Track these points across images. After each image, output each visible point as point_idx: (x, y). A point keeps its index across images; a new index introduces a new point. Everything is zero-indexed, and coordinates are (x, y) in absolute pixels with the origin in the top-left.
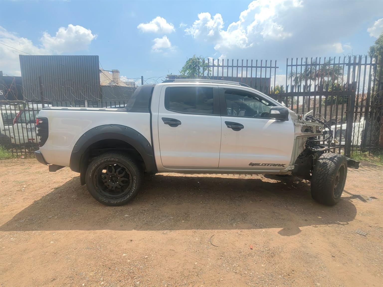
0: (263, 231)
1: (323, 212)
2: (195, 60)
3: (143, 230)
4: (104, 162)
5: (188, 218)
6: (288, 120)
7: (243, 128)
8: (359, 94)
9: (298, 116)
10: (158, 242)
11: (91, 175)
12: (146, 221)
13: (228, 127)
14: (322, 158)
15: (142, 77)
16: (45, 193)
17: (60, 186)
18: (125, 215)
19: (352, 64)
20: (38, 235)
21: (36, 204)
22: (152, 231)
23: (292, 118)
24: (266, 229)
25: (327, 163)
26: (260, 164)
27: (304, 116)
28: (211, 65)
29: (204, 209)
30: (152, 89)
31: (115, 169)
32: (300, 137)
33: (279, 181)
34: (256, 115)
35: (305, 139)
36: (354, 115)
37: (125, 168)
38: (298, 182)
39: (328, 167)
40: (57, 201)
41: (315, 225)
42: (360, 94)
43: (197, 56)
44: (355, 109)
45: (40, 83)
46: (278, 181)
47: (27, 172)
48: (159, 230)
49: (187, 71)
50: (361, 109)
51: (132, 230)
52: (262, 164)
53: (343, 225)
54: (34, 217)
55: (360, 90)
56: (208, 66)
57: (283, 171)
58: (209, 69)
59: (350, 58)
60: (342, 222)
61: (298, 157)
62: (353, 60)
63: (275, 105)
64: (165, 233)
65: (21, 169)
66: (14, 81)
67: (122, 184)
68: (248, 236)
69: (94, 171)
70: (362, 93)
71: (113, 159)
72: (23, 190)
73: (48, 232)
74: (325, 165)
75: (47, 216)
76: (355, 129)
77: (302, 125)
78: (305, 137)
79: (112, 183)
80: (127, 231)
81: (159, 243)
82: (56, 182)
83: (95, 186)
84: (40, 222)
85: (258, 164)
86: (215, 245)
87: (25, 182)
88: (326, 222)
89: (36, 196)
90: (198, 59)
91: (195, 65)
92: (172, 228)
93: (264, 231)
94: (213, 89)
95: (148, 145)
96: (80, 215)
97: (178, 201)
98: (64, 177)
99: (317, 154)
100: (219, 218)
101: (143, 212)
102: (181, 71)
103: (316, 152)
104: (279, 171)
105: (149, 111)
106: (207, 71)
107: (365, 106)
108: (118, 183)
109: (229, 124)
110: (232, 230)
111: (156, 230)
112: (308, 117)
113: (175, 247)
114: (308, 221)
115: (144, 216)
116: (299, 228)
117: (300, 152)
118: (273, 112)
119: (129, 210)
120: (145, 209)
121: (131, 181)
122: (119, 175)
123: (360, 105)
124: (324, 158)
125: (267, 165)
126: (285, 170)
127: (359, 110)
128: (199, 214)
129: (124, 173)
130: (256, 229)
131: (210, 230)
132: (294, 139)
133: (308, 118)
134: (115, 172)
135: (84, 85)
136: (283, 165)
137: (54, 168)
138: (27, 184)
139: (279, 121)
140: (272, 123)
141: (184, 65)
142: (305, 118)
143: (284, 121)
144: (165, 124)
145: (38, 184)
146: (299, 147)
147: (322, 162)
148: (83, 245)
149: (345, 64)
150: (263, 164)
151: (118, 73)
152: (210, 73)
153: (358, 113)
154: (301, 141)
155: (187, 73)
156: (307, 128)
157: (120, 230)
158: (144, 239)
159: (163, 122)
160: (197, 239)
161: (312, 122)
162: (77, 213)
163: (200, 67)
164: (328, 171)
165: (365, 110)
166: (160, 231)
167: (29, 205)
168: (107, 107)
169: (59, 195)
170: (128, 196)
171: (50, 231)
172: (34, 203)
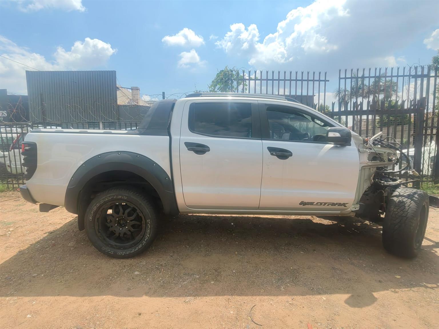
0: (323, 299)
1: (401, 268)
2: (228, 73)
3: (157, 297)
4: (109, 201)
5: (219, 278)
6: (350, 145)
7: (291, 155)
8: (428, 112)
9: (363, 140)
10: (176, 317)
11: (91, 218)
12: (162, 281)
13: (272, 154)
14: (397, 195)
15: (164, 93)
16: (35, 239)
17: (56, 229)
18: (135, 272)
19: (419, 76)
20: (12, 303)
21: (21, 255)
22: (170, 298)
23: (355, 143)
24: (328, 296)
25: (405, 202)
26: (314, 202)
27: (371, 140)
28: (246, 78)
29: (240, 263)
30: (173, 105)
31: (123, 208)
32: (366, 167)
33: (335, 222)
34: (307, 138)
35: (373, 170)
36: (424, 138)
37: (136, 208)
38: (360, 224)
39: (407, 208)
40: (49, 251)
41: (394, 289)
42: (430, 113)
43: (230, 68)
44: (424, 131)
45: (42, 100)
46: (333, 222)
47: (20, 210)
48: (180, 296)
49: (218, 86)
50: (431, 131)
51: (142, 296)
52: (316, 204)
53: (432, 288)
54: (13, 274)
55: (429, 108)
56: (244, 80)
57: (344, 212)
58: (245, 83)
59: (416, 68)
60: (430, 284)
61: (364, 194)
62: (421, 71)
63: (331, 126)
64: (187, 301)
65: (14, 206)
66: (20, 100)
67: (133, 229)
68: (303, 307)
69: (96, 213)
70: (432, 112)
71: (121, 196)
72: (8, 235)
73: (26, 299)
74: (403, 204)
75: (30, 274)
76: (425, 155)
77: (369, 151)
78: (372, 167)
79: (119, 228)
80: (135, 298)
81: (178, 319)
82: (53, 223)
83: (97, 232)
84: (21, 282)
85: (312, 204)
86: (257, 323)
87: (14, 224)
88: (407, 284)
89: (23, 243)
90: (231, 71)
91: (227, 79)
92: (197, 293)
93: (325, 299)
94: (252, 104)
95: (167, 178)
96: (75, 272)
97: (207, 251)
98: (64, 216)
99: (388, 189)
100: (261, 277)
101: (160, 267)
102: (210, 86)
103: (386, 186)
104: (340, 212)
105: (168, 133)
106: (242, 86)
107: (435, 127)
108: (127, 227)
109: (272, 150)
110: (280, 297)
111: (175, 297)
112: (376, 140)
113: (200, 325)
114: (383, 282)
115: (160, 275)
116: (373, 295)
117: (366, 186)
118: (331, 135)
119: (141, 264)
120: (162, 263)
121: (144, 226)
122: (128, 218)
123: (430, 125)
124: (400, 196)
125: (323, 204)
126: (346, 211)
127: (429, 132)
128: (234, 271)
129: (135, 215)
130: (313, 295)
131: (250, 297)
132: (359, 170)
133: (377, 142)
134: (123, 214)
135: (94, 103)
136: (344, 205)
137: (46, 208)
138: (14, 226)
139: (338, 146)
140: (330, 149)
141: (214, 79)
142: (372, 142)
143: (345, 147)
144: (188, 151)
145: (29, 226)
146: (365, 180)
147: (397, 201)
148: (71, 321)
149: (411, 75)
150: (318, 203)
151: (138, 90)
152: (246, 88)
153: (427, 136)
154: (367, 172)
155: (218, 88)
156: (376, 156)
157: (125, 297)
158: (157, 312)
159: (187, 148)
160: (232, 312)
161: (381, 147)
162: (72, 269)
163: (233, 81)
164: (407, 212)
165: (437, 132)
166: (180, 298)
167: (11, 256)
168: (126, 129)
169: (53, 242)
170: (140, 246)
171: (29, 297)
172: (18, 254)
